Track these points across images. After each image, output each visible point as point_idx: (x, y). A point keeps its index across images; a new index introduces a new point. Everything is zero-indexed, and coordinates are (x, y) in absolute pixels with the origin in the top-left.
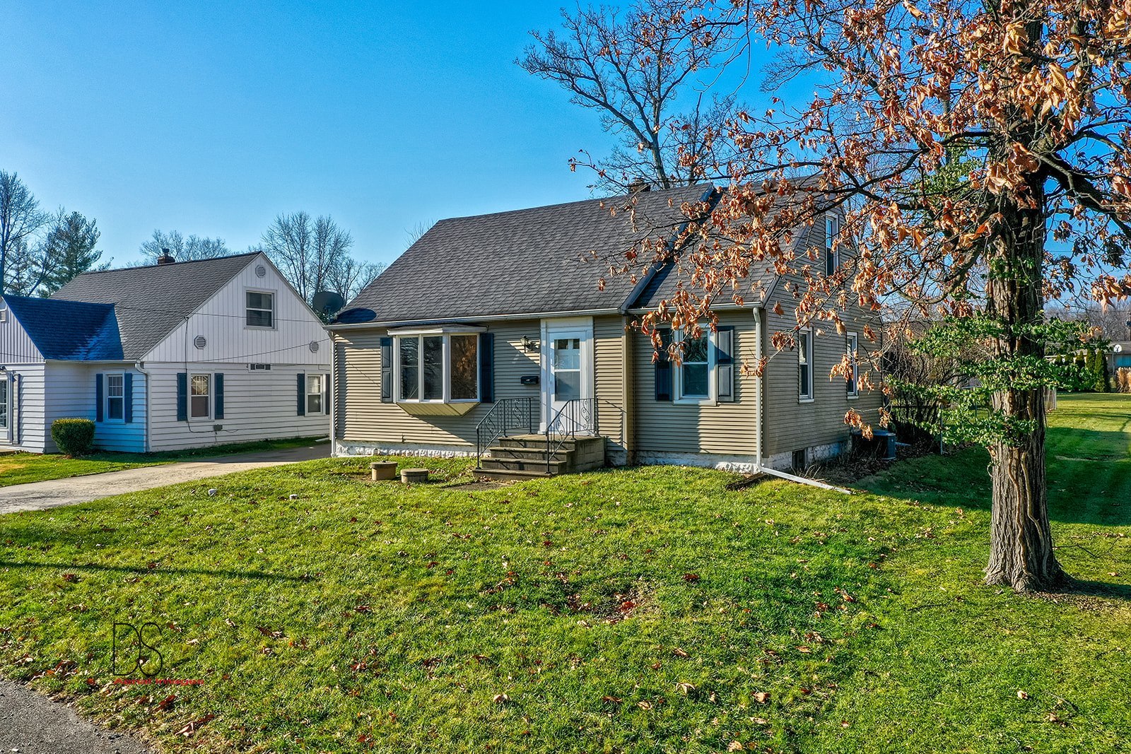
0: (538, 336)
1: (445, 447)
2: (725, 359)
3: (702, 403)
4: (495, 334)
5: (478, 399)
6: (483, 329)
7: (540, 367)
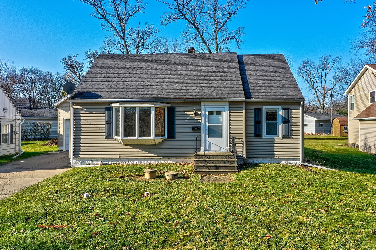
0: (200, 109)
1: (145, 159)
2: (286, 121)
3: (275, 138)
4: (176, 107)
5: (166, 137)
6: (169, 105)
7: (201, 123)
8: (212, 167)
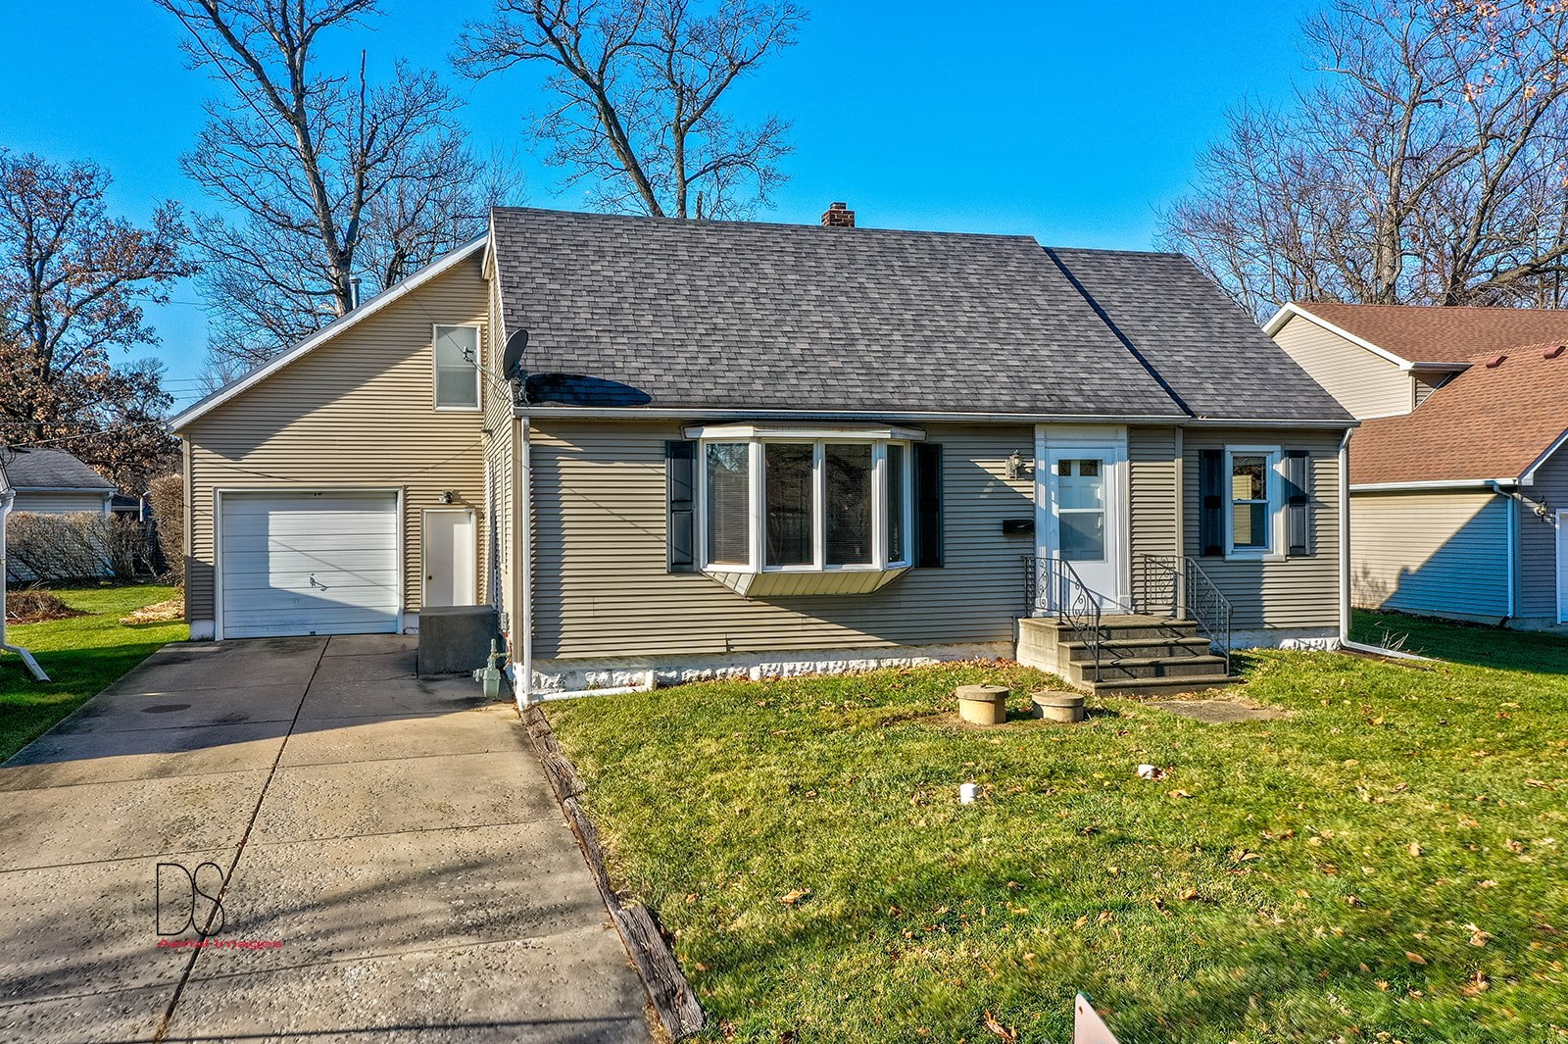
0: (1030, 452)
1: (825, 653)
2: (1297, 497)
3: (1266, 557)
4: (945, 445)
5: (908, 560)
6: (918, 435)
7: (1034, 505)
8: (1141, 670)
